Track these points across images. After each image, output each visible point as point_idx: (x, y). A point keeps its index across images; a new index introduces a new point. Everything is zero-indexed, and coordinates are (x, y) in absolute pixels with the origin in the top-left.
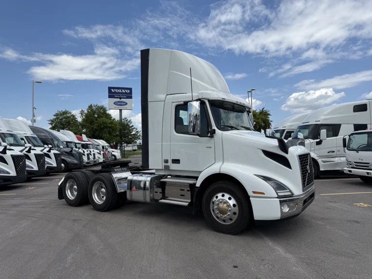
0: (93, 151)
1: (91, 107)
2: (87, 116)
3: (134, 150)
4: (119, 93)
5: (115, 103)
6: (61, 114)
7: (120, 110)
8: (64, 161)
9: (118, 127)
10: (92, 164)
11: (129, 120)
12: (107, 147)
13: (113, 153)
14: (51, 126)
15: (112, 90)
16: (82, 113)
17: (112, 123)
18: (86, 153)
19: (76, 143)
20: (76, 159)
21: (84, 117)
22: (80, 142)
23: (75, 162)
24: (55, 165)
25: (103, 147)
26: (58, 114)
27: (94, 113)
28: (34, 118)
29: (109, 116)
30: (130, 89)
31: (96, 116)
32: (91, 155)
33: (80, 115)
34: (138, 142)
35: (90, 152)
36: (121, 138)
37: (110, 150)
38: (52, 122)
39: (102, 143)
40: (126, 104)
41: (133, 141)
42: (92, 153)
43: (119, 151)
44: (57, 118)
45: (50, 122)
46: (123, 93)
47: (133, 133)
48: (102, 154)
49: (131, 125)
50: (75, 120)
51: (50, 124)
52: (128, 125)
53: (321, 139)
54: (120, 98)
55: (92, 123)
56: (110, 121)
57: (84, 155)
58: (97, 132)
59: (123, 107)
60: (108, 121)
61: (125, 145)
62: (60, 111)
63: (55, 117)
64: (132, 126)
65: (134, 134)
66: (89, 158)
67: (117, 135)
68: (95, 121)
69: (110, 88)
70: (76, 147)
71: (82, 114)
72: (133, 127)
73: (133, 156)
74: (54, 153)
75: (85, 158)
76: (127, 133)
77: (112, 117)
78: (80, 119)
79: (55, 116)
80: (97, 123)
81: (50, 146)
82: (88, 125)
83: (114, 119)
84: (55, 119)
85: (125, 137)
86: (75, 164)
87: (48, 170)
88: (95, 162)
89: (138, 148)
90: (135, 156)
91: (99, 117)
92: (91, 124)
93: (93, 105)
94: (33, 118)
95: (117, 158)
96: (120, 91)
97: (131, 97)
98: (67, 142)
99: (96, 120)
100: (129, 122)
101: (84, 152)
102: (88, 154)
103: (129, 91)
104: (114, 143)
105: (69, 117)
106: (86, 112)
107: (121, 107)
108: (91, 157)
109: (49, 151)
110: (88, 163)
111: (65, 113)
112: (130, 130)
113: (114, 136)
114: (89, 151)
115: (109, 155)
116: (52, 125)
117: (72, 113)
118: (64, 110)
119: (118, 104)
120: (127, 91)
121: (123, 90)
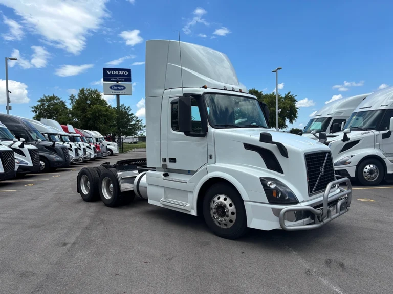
0: (84, 145)
1: (82, 91)
2: (78, 102)
3: (135, 143)
4: (115, 75)
5: (111, 87)
6: (47, 100)
7: (117, 95)
8: (43, 158)
9: (115, 115)
10: (82, 161)
11: (127, 107)
12: (101, 140)
13: (108, 147)
14: (34, 114)
15: (108, 72)
16: (72, 98)
17: (107, 110)
18: (74, 147)
19: (61, 135)
20: (60, 155)
21: (74, 103)
22: (67, 134)
23: (59, 159)
24: (30, 164)
25: (97, 140)
26: (43, 99)
27: (86, 99)
28: (10, 104)
29: (103, 103)
30: (129, 71)
31: (89, 102)
32: (80, 149)
33: (70, 101)
34: (138, 133)
35: (80, 146)
36: (119, 128)
37: (105, 143)
38: (36, 109)
39: (95, 134)
40: (125, 88)
41: (133, 132)
42: (82, 147)
43: (116, 144)
44: (43, 105)
45: (33, 110)
46: (120, 75)
47: (133, 122)
48: (92, 149)
49: (130, 113)
50: (64, 107)
51: (34, 111)
52: (126, 113)
53: (390, 130)
54: (117, 82)
55: (84, 110)
56: (105, 109)
57: (71, 150)
58: (91, 122)
59: (121, 91)
60: (102, 108)
61: (124, 137)
62: (47, 96)
63: (40, 103)
64: (132, 114)
65: (134, 124)
66: (77, 154)
67: (114, 126)
68: (88, 109)
69: (105, 70)
70: (62, 140)
71: (72, 100)
72: (132, 116)
73: (133, 150)
74: (28, 149)
75: (72, 155)
76: (126, 123)
77: (107, 104)
78: (69, 106)
79: (40, 101)
80: (90, 111)
81: (23, 140)
82: (79, 113)
83: (110, 106)
84: (40, 106)
85: (123, 127)
86: (58, 162)
87: (21, 170)
88: (85, 158)
89: (139, 140)
90: (135, 150)
91: (93, 103)
92: (83, 112)
93: (85, 89)
94: (8, 104)
95: (114, 152)
96: (117, 73)
97: (130, 80)
98: (49, 134)
99: (89, 107)
100: (127, 109)
101: (71, 146)
102: (76, 149)
103: (127, 73)
104: (111, 134)
105: (56, 104)
106: (77, 97)
107: (118, 92)
108: (81, 152)
109: (22, 146)
110: (76, 160)
111: (53, 98)
112: (129, 119)
113: (110, 126)
114: (78, 145)
115: (104, 149)
116: (36, 112)
117: (61, 99)
118: (51, 95)
119: (115, 88)
120: (125, 73)
121: (120, 72)
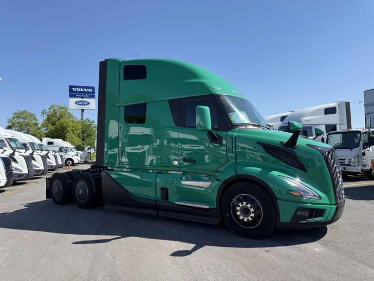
1: (52, 107)
4: (80, 92)
5: (76, 103)
7: (82, 110)
15: (73, 89)
16: (44, 112)
27: (56, 113)
30: (93, 88)
31: (58, 116)
36: (83, 139)
40: (89, 103)
46: (85, 92)
54: (82, 98)
59: (85, 106)
69: (71, 87)
77: (74, 117)
93: (55, 105)
96: (82, 90)
97: (94, 97)
103: (91, 90)
106: (48, 111)
107: (83, 107)
119: (80, 103)
120: (89, 90)
121: (85, 89)
